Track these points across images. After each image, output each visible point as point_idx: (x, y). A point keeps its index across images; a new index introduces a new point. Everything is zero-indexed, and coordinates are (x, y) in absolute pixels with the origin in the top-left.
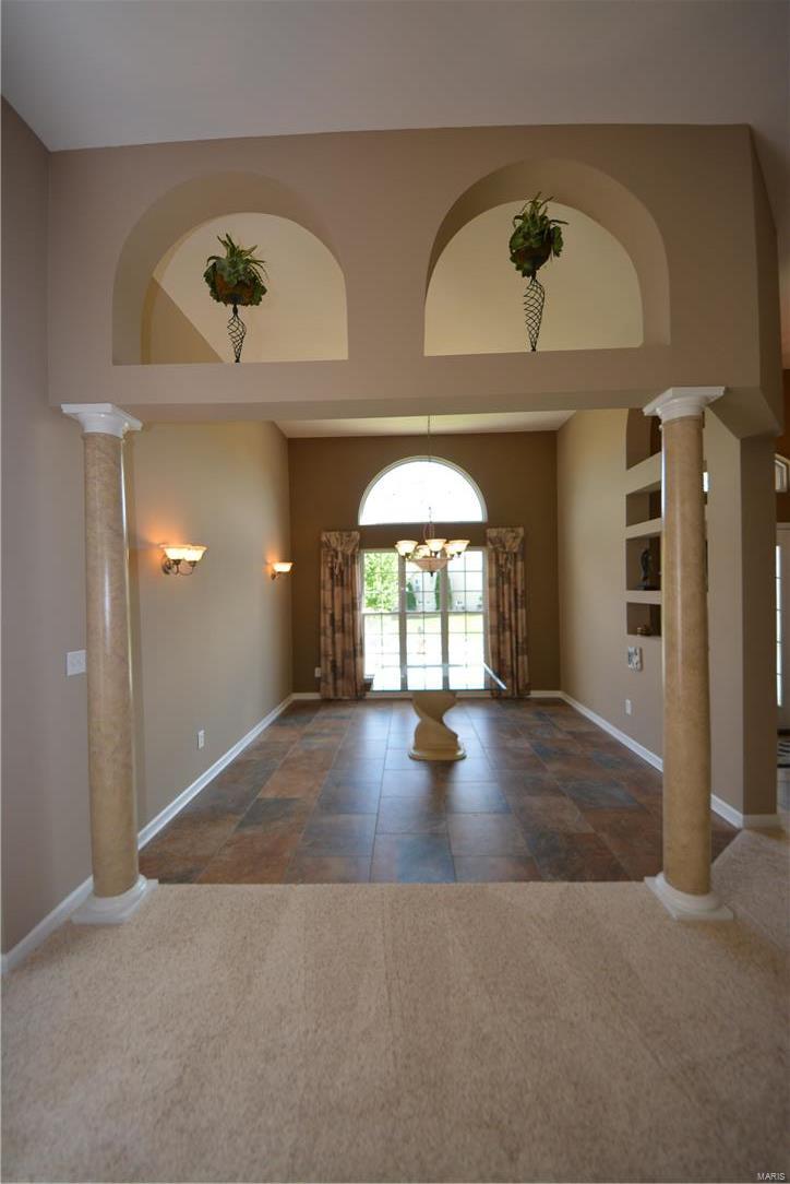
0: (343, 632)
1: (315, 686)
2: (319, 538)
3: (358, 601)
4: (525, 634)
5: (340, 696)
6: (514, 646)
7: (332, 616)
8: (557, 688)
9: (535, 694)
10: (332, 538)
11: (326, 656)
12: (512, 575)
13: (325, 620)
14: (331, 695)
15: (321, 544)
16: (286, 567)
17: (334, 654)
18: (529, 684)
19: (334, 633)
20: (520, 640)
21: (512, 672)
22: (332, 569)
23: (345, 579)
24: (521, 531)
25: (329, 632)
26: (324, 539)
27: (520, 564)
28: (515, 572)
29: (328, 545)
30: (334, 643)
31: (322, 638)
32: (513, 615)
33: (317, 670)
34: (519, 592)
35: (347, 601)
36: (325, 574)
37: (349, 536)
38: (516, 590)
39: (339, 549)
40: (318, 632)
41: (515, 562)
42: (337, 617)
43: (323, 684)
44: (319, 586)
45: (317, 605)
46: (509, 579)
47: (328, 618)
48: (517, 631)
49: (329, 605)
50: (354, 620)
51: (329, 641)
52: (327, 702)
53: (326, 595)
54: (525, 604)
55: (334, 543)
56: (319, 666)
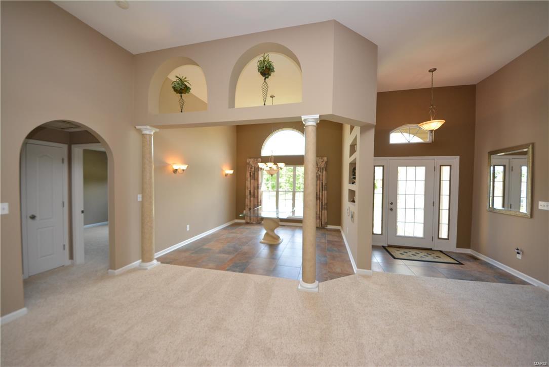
0: (254, 197)
1: (243, 218)
2: (246, 161)
3: (260, 186)
4: (326, 202)
5: (252, 222)
6: (321, 206)
7: (250, 191)
8: (337, 225)
9: (329, 227)
10: (251, 161)
11: (247, 206)
12: (321, 176)
13: (247, 192)
14: (249, 221)
15: (247, 164)
16: (231, 172)
17: (250, 205)
18: (327, 223)
19: (250, 197)
20: (323, 204)
21: (319, 217)
22: (250, 173)
23: (255, 177)
24: (325, 159)
25: (249, 197)
26: (248, 161)
27: (324, 172)
28: (322, 175)
29: (249, 163)
30: (250, 201)
31: (246, 199)
32: (321, 193)
34: (324, 184)
35: (256, 185)
36: (248, 175)
37: (257, 160)
38: (322, 183)
39: (253, 165)
40: (245, 197)
41: (323, 171)
42: (252, 191)
43: (246, 217)
44: (246, 180)
45: (245, 187)
46: (320, 179)
47: (248, 192)
48: (322, 200)
49: (249, 187)
50: (258, 193)
51: (249, 200)
52: (247, 223)
53: (248, 183)
54: (326, 189)
55: (251, 163)
56: (245, 210)
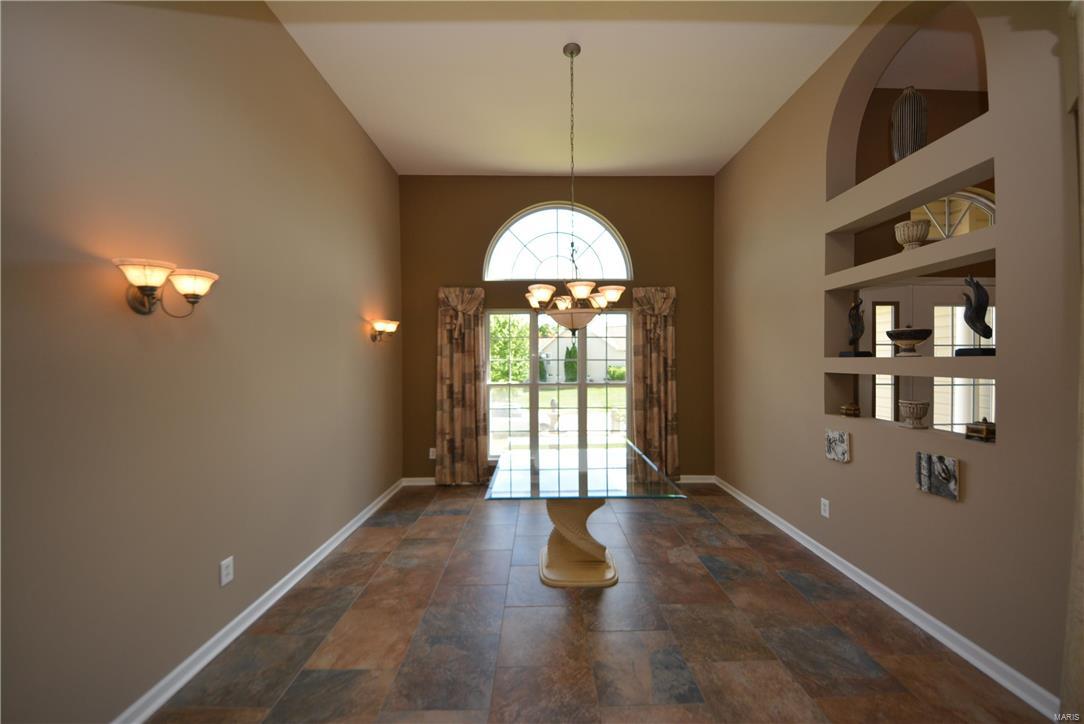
0: (464, 406)
1: (428, 469)
2: (437, 292)
3: (481, 370)
4: (675, 411)
5: (459, 482)
6: (663, 425)
7: (451, 387)
8: (711, 472)
9: (685, 479)
10: (452, 295)
11: (443, 433)
12: (662, 340)
13: (442, 392)
14: (448, 481)
15: (438, 303)
16: (391, 327)
17: (453, 431)
18: (678, 468)
19: (452, 407)
20: (670, 417)
21: (660, 452)
22: (451, 332)
23: (466, 342)
24: (672, 290)
25: (446, 406)
26: (441, 295)
27: (670, 329)
28: (665, 339)
29: (446, 302)
30: (452, 419)
31: (439, 413)
32: (662, 388)
33: (432, 450)
34: (670, 362)
35: (469, 369)
36: (442, 338)
37: (472, 293)
38: (665, 360)
39: (460, 308)
40: (433, 405)
41: (666, 326)
42: (457, 388)
43: (438, 468)
44: (435, 351)
45: (434, 376)
46: (658, 346)
47: (445, 389)
48: (666, 406)
49: (447, 373)
50: (476, 392)
51: (446, 416)
52: (443, 489)
53: (443, 363)
54: (675, 376)
55: (454, 301)
56: (435, 446)
